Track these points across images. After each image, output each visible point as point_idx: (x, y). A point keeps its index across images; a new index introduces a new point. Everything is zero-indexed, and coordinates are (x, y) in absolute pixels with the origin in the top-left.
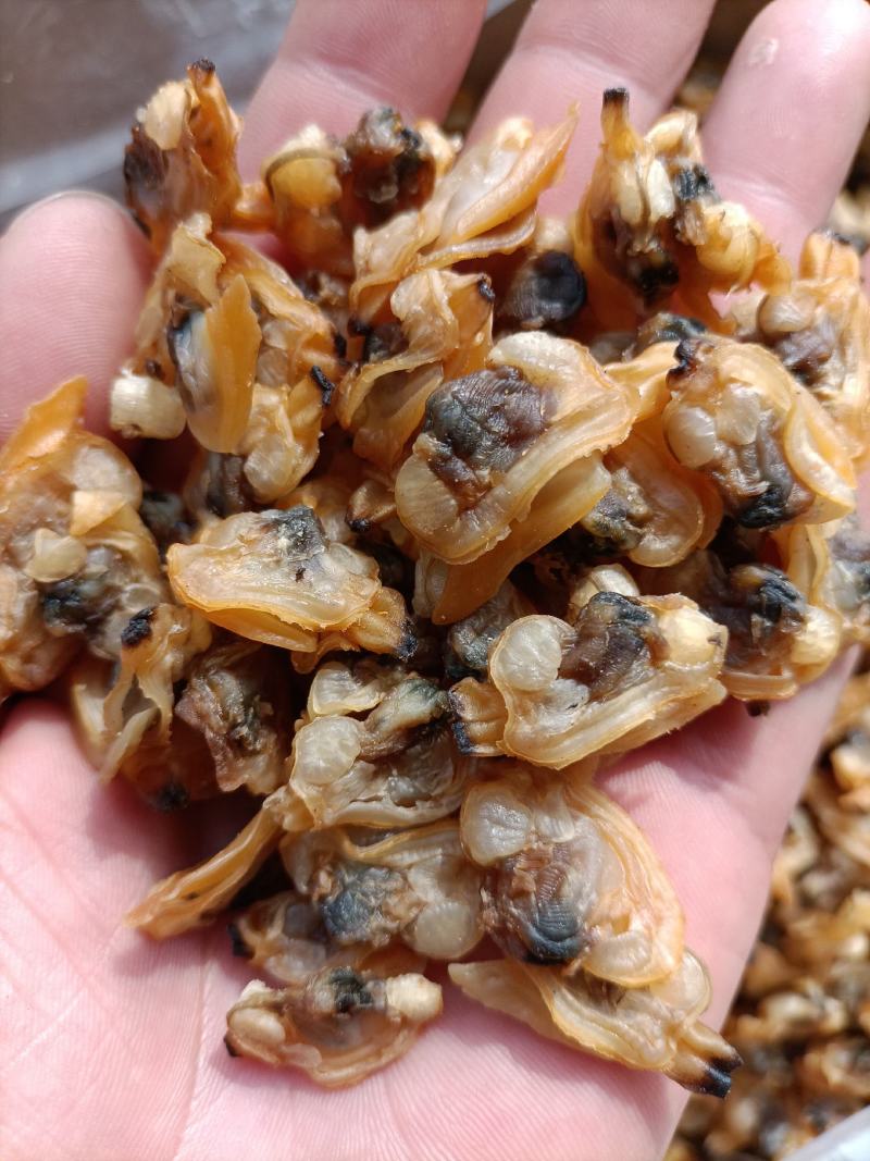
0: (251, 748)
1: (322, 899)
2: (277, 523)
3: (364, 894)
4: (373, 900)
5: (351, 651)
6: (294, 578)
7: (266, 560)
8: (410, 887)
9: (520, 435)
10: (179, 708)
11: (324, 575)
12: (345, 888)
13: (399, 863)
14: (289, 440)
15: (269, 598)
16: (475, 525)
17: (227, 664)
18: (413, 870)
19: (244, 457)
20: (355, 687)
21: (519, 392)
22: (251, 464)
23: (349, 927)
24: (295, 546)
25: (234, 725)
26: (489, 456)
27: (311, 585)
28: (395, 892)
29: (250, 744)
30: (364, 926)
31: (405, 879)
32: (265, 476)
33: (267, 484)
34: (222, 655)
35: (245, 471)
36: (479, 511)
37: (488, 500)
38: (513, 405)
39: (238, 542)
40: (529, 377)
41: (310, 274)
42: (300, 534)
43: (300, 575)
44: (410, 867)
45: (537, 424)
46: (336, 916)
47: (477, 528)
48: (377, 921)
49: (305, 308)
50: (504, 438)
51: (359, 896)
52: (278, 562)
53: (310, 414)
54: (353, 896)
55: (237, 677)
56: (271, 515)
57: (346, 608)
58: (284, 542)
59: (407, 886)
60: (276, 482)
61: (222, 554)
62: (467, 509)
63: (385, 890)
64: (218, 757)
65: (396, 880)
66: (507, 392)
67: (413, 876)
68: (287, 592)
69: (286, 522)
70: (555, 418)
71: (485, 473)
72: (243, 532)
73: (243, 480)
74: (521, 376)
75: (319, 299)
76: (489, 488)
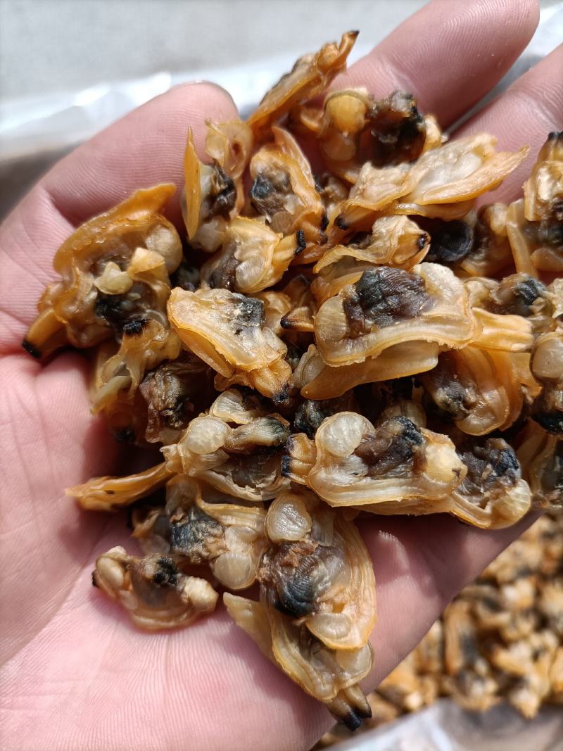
0: (172, 424)
1: (175, 522)
2: (239, 301)
3: (197, 529)
4: (200, 535)
5: (248, 387)
6: (234, 332)
7: (223, 316)
8: (224, 537)
9: (401, 313)
10: (141, 386)
11: (252, 338)
12: (190, 521)
13: (223, 521)
14: (267, 264)
15: (214, 335)
16: (349, 348)
17: (179, 373)
18: (229, 528)
19: (240, 262)
20: (241, 408)
21: (415, 291)
22: (241, 267)
23: (181, 543)
24: (244, 317)
25: (166, 408)
26: (377, 315)
27: (242, 340)
28: (215, 536)
29: (172, 422)
30: (189, 547)
31: (224, 531)
32: (245, 277)
33: (244, 282)
34: (178, 367)
35: (237, 269)
36: (356, 342)
37: (364, 339)
38: (407, 295)
39: (212, 300)
40: (427, 286)
41: (325, 175)
42: (249, 312)
43: (238, 332)
44: (229, 526)
45: (414, 312)
46: (178, 535)
47: (349, 350)
48: (198, 548)
49: (312, 194)
50: (392, 310)
51: (194, 529)
52: (229, 320)
53: (287, 254)
54: (191, 528)
55: (181, 382)
56: (239, 296)
57: (255, 360)
58: (238, 312)
59: (223, 536)
60: (250, 284)
61: (201, 302)
62: (350, 338)
63: (209, 533)
64: (151, 421)
65: (219, 530)
66: (409, 287)
67: (229, 532)
68: (226, 336)
69: (244, 303)
70: (425, 314)
71: (370, 322)
72: (218, 297)
73: (234, 273)
74: (422, 284)
75: (323, 191)
76: (368, 332)
